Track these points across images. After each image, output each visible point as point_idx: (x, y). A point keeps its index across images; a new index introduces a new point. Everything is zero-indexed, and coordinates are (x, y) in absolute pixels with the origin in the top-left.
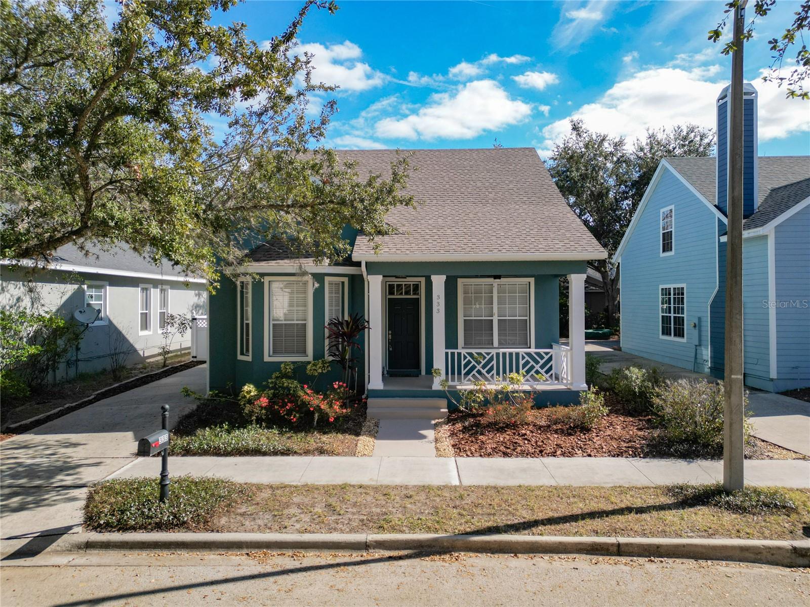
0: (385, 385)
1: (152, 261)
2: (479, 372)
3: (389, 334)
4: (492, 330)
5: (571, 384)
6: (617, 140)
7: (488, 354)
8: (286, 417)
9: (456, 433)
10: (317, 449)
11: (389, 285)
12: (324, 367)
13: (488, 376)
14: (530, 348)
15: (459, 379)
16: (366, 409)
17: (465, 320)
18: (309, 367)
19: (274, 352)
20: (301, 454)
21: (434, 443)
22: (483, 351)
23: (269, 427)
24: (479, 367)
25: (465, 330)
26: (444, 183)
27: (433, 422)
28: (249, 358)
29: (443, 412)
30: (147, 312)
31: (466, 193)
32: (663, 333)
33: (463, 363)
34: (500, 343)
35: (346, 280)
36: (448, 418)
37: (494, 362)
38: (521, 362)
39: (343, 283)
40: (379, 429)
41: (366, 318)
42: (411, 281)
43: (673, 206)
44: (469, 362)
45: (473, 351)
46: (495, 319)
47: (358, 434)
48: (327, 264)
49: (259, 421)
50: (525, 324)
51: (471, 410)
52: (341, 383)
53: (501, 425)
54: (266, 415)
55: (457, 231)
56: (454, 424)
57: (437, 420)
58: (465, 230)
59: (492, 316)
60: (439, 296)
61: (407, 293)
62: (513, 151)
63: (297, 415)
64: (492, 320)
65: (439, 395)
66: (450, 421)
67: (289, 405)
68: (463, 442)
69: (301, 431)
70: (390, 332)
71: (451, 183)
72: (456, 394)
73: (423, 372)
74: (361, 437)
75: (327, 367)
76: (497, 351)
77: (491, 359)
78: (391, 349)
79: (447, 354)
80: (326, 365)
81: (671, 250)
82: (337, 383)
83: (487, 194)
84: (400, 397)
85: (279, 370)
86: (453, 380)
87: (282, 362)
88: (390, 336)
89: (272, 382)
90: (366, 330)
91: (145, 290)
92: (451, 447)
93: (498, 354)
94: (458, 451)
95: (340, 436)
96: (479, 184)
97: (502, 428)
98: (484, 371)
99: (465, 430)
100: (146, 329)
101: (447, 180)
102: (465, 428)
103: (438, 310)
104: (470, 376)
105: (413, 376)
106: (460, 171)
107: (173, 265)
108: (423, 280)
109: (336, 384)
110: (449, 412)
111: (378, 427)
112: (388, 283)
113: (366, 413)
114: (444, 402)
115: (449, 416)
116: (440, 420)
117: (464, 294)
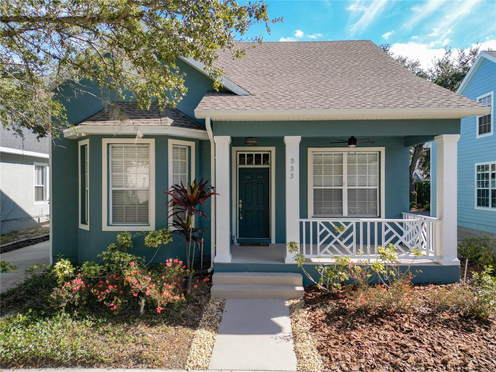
0: (233, 257)
1: (17, 133)
2: (336, 243)
3: (239, 203)
4: (341, 199)
5: (441, 257)
6: (414, 62)
7: (347, 224)
8: (105, 303)
9: (320, 326)
10: (134, 357)
11: (240, 155)
12: (164, 237)
13: (347, 248)
14: (380, 217)
15: (315, 252)
16: (211, 285)
17: (314, 189)
18: (147, 238)
19: (114, 221)
20: (109, 365)
21: (292, 341)
22: (341, 221)
23: (81, 317)
24: (336, 239)
25: (314, 200)
26: (293, 62)
27: (288, 303)
28: (86, 227)
29: (298, 291)
30: (43, 186)
31: (314, 69)
32: (479, 205)
33: (319, 234)
34: (349, 213)
35: (193, 144)
36: (304, 298)
37: (354, 233)
38: (384, 233)
39: (190, 147)
40: (224, 315)
41: (213, 185)
42: (262, 150)
43: (493, 92)
44: (326, 233)
45: (330, 221)
46: (345, 189)
47: (194, 326)
48: (170, 124)
49: (70, 308)
50: (376, 193)
51: (330, 288)
52: (176, 261)
53: (373, 312)
54: (80, 301)
55: (310, 93)
56: (313, 310)
57: (292, 301)
58: (319, 92)
59: (342, 186)
60: (293, 160)
61: (258, 162)
62: (352, 42)
63: (120, 301)
64: (342, 189)
65: (293, 269)
66: (308, 303)
67: (111, 287)
68: (331, 343)
69: (123, 322)
70: (241, 201)
71: (299, 62)
72: (312, 268)
73: (273, 241)
74: (198, 332)
75: (169, 238)
76: (357, 220)
77: (350, 230)
78: (241, 218)
79: (301, 223)
80: (166, 236)
81: (489, 131)
82: (171, 260)
83: (334, 69)
84: (249, 271)
85: (115, 240)
86: (308, 252)
87: (118, 232)
88: (241, 205)
89: (107, 255)
90: (213, 196)
91: (38, 167)
92: (316, 351)
93: (358, 224)
94: (328, 360)
95: (171, 330)
96: (325, 63)
97: (375, 317)
98: (342, 243)
99: (330, 319)
100: (43, 200)
101: (295, 60)
102: (329, 316)
103: (292, 175)
104: (326, 249)
105: (263, 245)
106: (307, 55)
107: (38, 138)
108: (273, 149)
109: (169, 262)
110: (305, 290)
111: (222, 311)
112: (238, 153)
113: (210, 292)
114: (299, 279)
115: (306, 295)
116: (296, 301)
117: (314, 163)
